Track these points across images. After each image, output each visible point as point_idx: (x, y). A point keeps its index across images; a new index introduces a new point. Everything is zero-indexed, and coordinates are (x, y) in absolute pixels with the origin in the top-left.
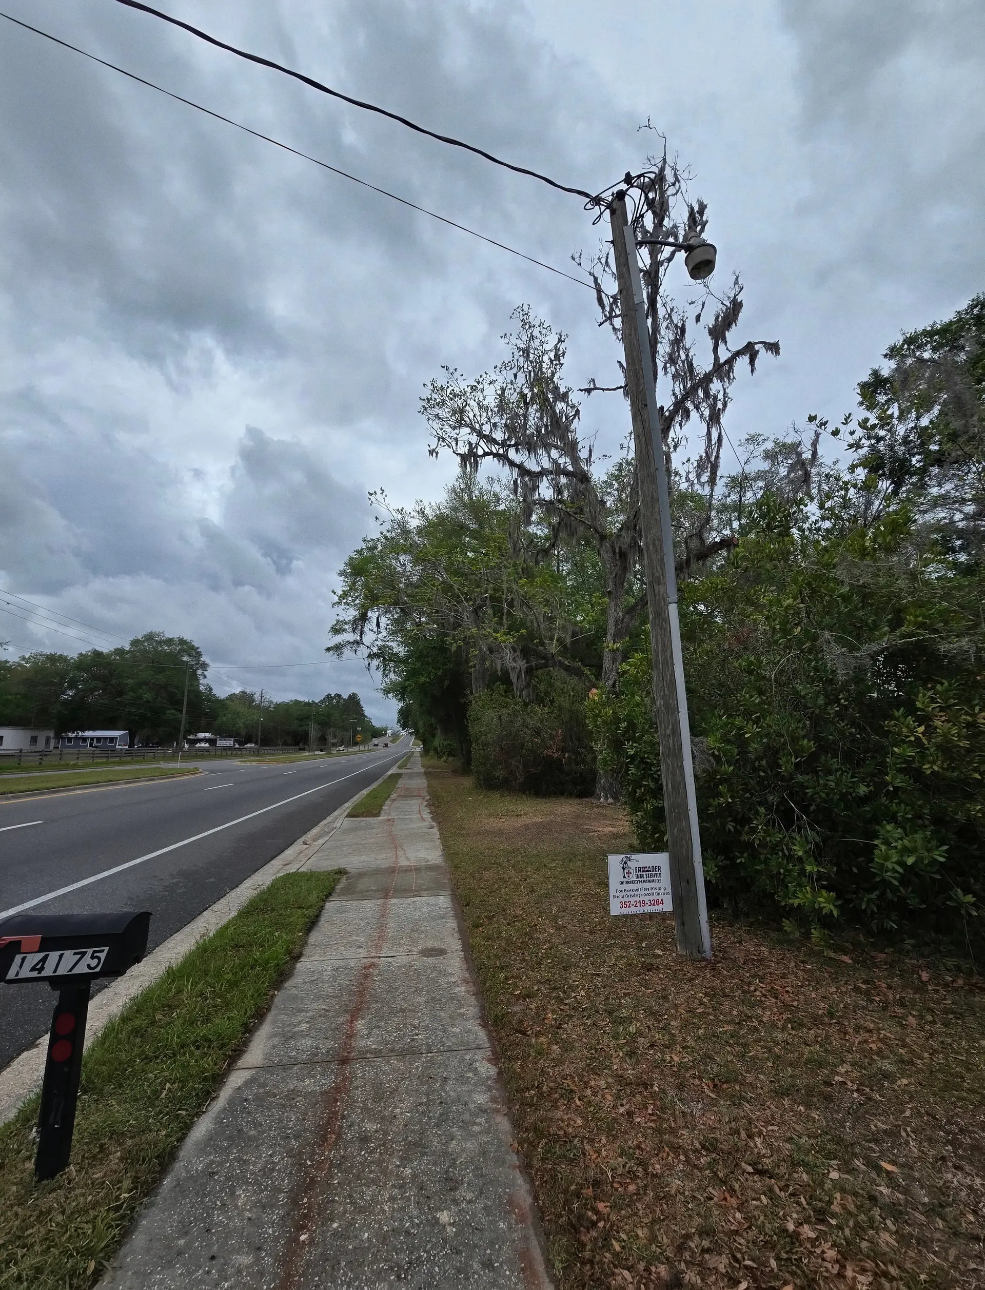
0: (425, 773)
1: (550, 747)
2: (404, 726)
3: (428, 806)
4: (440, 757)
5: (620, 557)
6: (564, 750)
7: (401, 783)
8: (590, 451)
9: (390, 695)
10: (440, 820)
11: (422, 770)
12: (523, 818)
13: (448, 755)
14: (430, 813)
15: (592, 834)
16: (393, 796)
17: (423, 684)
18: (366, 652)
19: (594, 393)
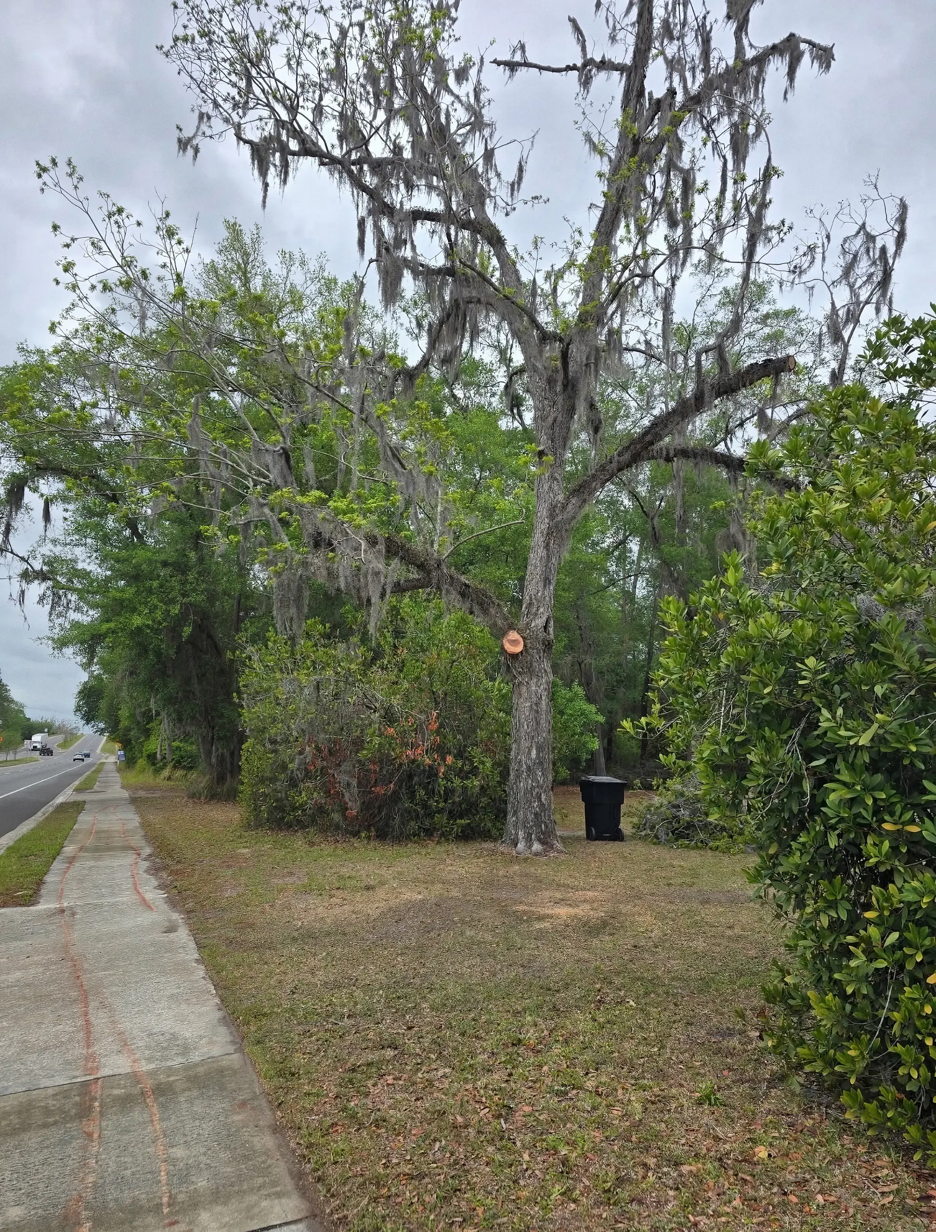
0: (134, 800)
1: (414, 746)
2: (89, 718)
3: (155, 870)
4: (157, 771)
5: (565, 386)
6: (441, 750)
7: (85, 819)
8: (521, 170)
9: (69, 651)
10: (190, 905)
11: (125, 794)
12: (381, 893)
13: (175, 767)
14: (160, 887)
15: (538, 926)
16: (69, 849)
17: (139, 629)
18: (20, 567)
19: (522, 72)
